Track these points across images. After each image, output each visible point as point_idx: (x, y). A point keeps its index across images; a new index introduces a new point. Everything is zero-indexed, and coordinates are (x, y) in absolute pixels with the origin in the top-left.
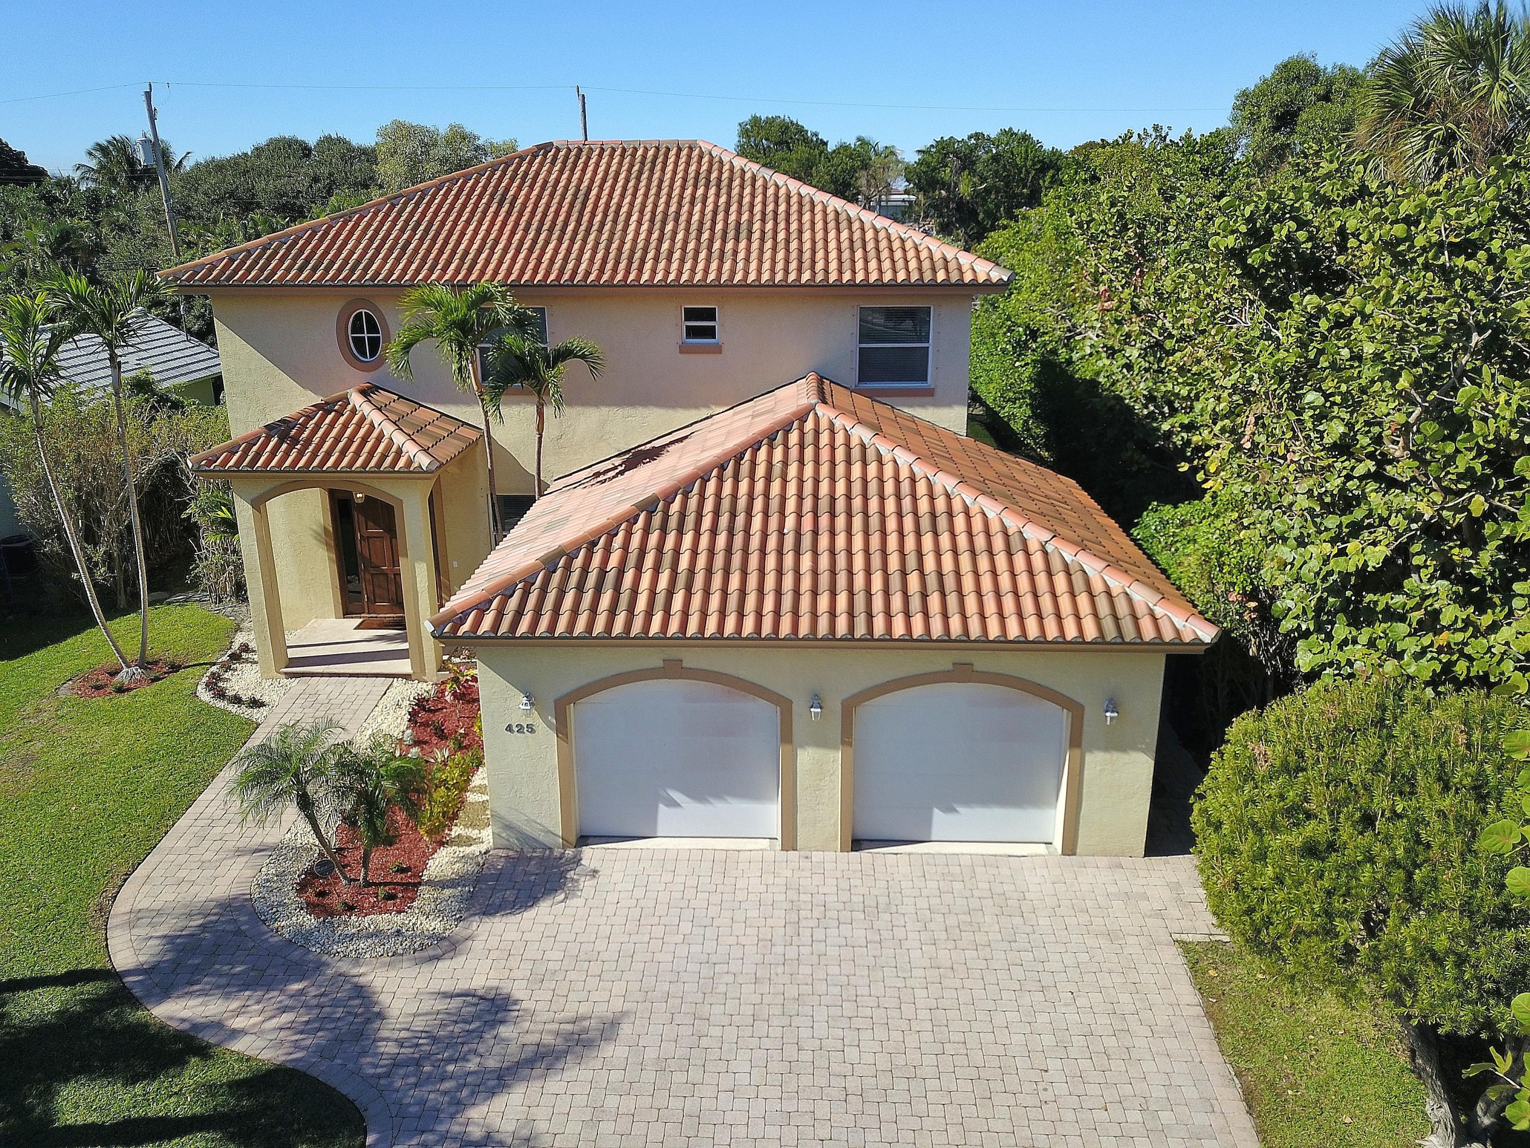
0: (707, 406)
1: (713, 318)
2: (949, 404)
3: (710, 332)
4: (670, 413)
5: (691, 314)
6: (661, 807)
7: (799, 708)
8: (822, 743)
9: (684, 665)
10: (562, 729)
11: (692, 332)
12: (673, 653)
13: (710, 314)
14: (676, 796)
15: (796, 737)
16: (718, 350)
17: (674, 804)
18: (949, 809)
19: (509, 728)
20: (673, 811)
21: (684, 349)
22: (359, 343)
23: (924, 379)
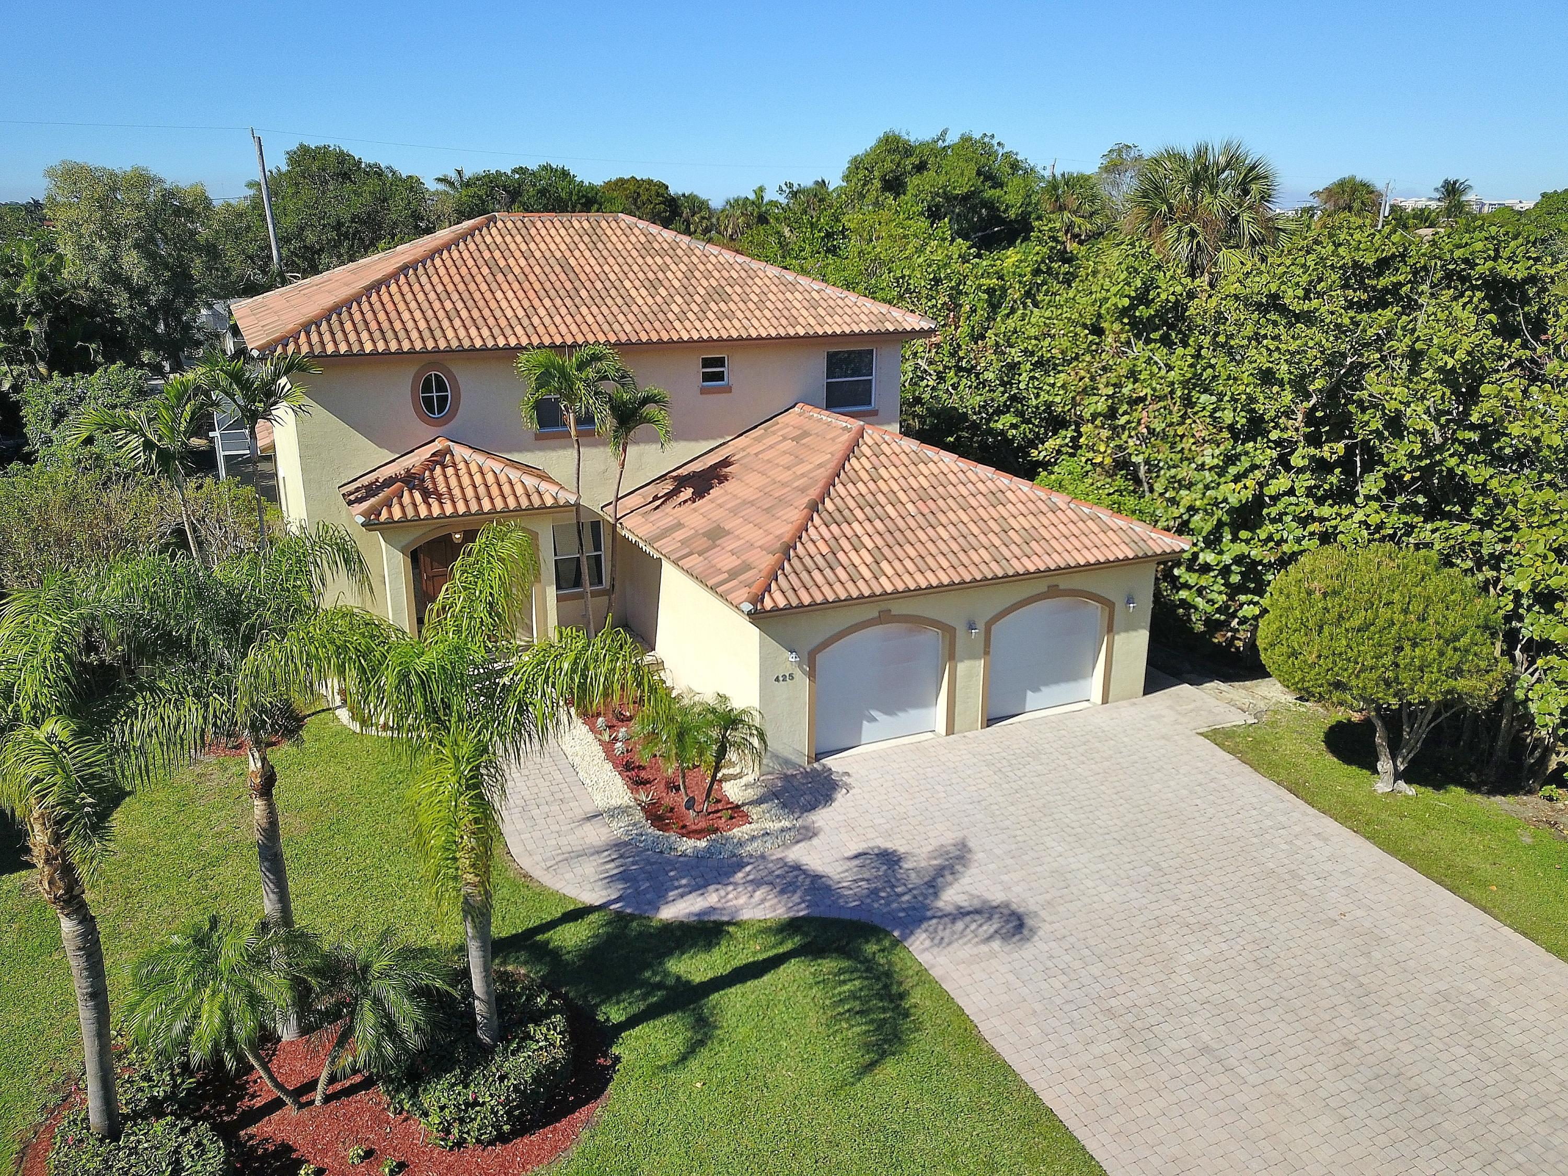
0: (722, 437)
1: (723, 366)
2: (889, 423)
3: (719, 377)
4: (692, 445)
5: (707, 363)
6: (865, 723)
7: (961, 632)
8: (973, 657)
9: (893, 613)
10: (812, 675)
11: (707, 377)
12: (884, 606)
13: (720, 362)
14: (874, 713)
15: (958, 654)
16: (728, 389)
17: (874, 720)
18: (1036, 689)
19: (777, 679)
20: (874, 724)
21: (703, 391)
22: (428, 402)
23: (870, 404)
